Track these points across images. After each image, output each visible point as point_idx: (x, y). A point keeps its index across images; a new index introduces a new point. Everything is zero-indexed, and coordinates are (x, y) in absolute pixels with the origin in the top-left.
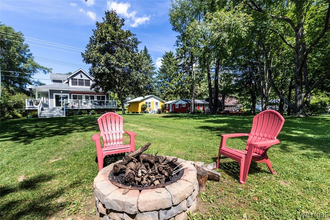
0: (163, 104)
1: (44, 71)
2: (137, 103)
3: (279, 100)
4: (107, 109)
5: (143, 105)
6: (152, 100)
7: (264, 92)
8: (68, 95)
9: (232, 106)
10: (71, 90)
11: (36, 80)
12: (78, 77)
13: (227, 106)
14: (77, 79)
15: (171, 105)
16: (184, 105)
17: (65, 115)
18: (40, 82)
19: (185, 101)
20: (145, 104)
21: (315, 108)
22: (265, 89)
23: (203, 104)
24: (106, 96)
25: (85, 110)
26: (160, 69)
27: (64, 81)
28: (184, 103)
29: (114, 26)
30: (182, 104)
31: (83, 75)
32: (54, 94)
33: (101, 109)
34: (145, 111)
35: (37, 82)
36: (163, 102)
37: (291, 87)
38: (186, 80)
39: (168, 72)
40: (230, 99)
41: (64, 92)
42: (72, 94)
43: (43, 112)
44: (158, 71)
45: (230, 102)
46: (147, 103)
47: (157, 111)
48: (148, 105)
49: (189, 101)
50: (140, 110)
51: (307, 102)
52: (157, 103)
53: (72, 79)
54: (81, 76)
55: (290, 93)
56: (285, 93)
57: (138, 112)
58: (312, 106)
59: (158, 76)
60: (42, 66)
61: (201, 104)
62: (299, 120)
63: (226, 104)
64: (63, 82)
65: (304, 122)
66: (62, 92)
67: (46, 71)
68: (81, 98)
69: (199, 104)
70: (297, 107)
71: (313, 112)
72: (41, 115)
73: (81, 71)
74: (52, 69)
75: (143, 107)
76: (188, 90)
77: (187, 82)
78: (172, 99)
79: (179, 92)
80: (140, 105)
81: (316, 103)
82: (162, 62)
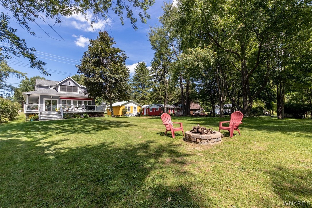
0: (140, 108)
1: (17, 75)
2: (118, 107)
3: (231, 105)
4: (97, 113)
5: (124, 109)
6: (131, 105)
7: (221, 99)
8: (58, 100)
9: (196, 110)
10: (61, 96)
11: (8, 84)
12: (67, 84)
13: (192, 110)
14: (66, 86)
15: (145, 109)
16: (157, 109)
17: (63, 118)
18: (12, 86)
19: (159, 106)
20: (125, 108)
21: (256, 111)
22: (222, 97)
23: (173, 108)
24: (92, 101)
25: (78, 113)
26: (133, 77)
27: (51, 87)
28: (157, 107)
29: (107, 43)
30: (155, 108)
31: (71, 82)
32: (44, 99)
33: (91, 113)
34: (126, 114)
35: (9, 86)
36: (140, 107)
37: (239, 96)
38: (160, 88)
39: (141, 80)
40: (194, 104)
41: (54, 97)
42: (61, 100)
43: (41, 116)
44: (132, 79)
45: (195, 106)
46: (127, 107)
47: (137, 114)
48: (128, 109)
49: (162, 106)
50: (120, 114)
51: (250, 107)
52: (135, 107)
53: (61, 86)
54: (70, 83)
55: (238, 100)
56: (235, 100)
57: (119, 115)
58: (254, 109)
59: (132, 83)
60: (16, 70)
61: (171, 108)
62: (246, 119)
63: (191, 108)
64: (49, 88)
65: (249, 120)
66: (51, 97)
67: (20, 75)
68: (69, 103)
69: (170, 108)
70: (244, 110)
71: (255, 114)
72: (41, 119)
73: (69, 78)
74: (26, 74)
75: (124, 111)
76: (162, 96)
77: (160, 89)
78: (145, 104)
79: (154, 98)
80: (121, 109)
81: (256, 108)
82: (135, 71)
